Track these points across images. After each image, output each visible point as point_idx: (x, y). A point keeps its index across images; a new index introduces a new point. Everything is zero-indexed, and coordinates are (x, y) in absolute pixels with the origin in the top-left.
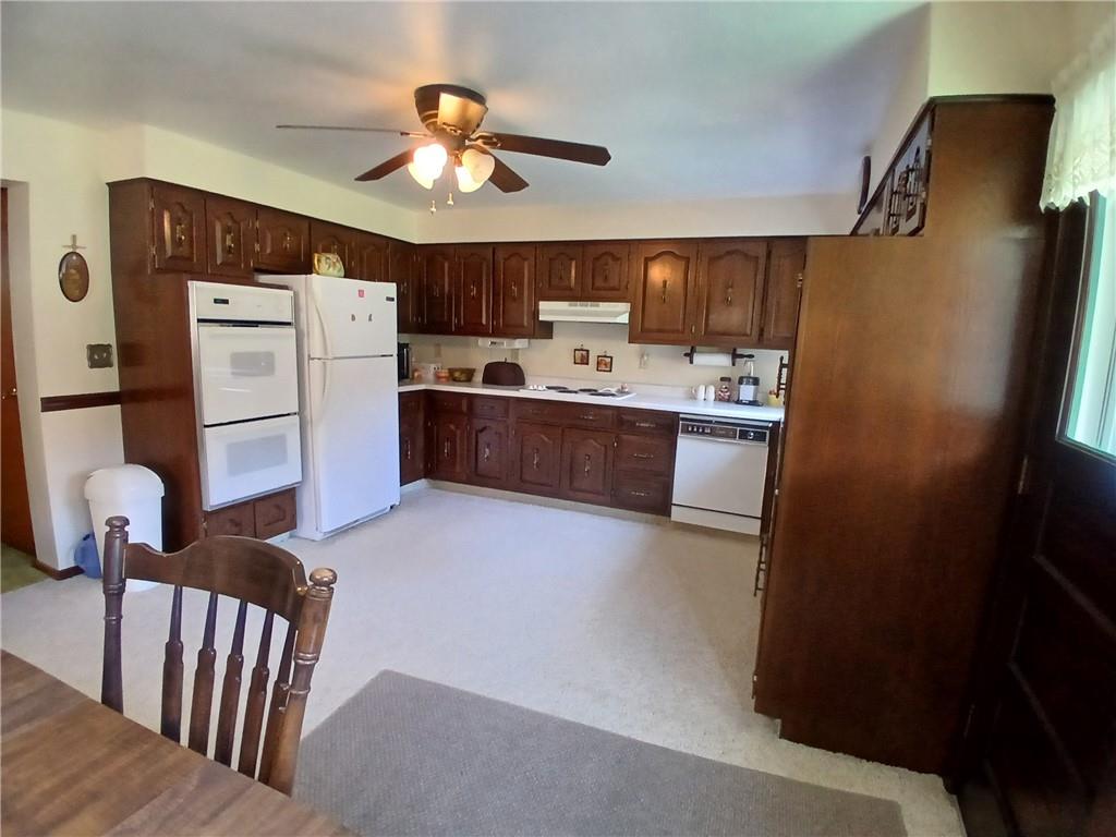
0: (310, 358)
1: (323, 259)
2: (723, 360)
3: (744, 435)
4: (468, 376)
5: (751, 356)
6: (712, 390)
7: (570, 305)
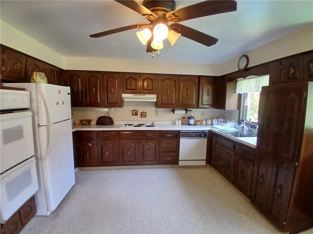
0: (39, 126)
1: (38, 75)
2: (183, 112)
3: (200, 136)
4: (89, 122)
5: (191, 111)
6: (180, 121)
7: (134, 95)
